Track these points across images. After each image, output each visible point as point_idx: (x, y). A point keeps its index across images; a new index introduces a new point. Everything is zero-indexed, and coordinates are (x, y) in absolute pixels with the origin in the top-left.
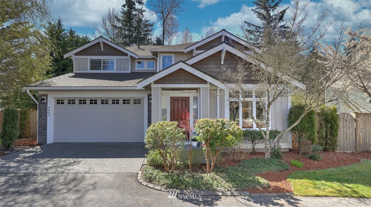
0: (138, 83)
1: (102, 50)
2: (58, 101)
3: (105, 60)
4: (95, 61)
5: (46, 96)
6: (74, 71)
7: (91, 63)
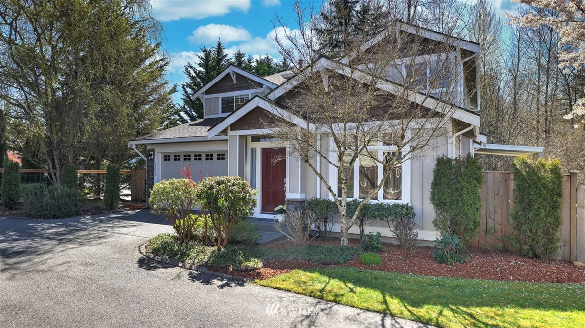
0: (208, 131)
1: (235, 82)
2: (165, 156)
3: (238, 96)
4: (227, 100)
5: (153, 151)
6: (205, 117)
7: (223, 104)
